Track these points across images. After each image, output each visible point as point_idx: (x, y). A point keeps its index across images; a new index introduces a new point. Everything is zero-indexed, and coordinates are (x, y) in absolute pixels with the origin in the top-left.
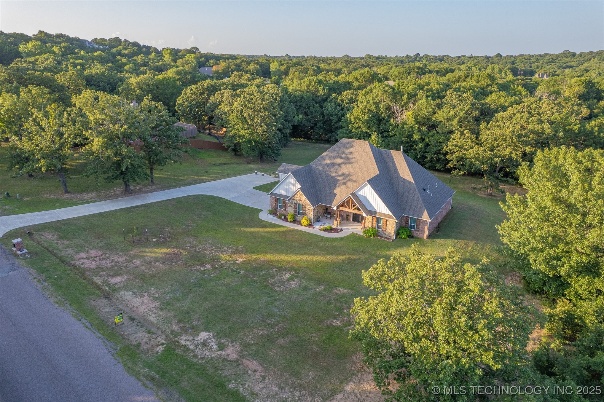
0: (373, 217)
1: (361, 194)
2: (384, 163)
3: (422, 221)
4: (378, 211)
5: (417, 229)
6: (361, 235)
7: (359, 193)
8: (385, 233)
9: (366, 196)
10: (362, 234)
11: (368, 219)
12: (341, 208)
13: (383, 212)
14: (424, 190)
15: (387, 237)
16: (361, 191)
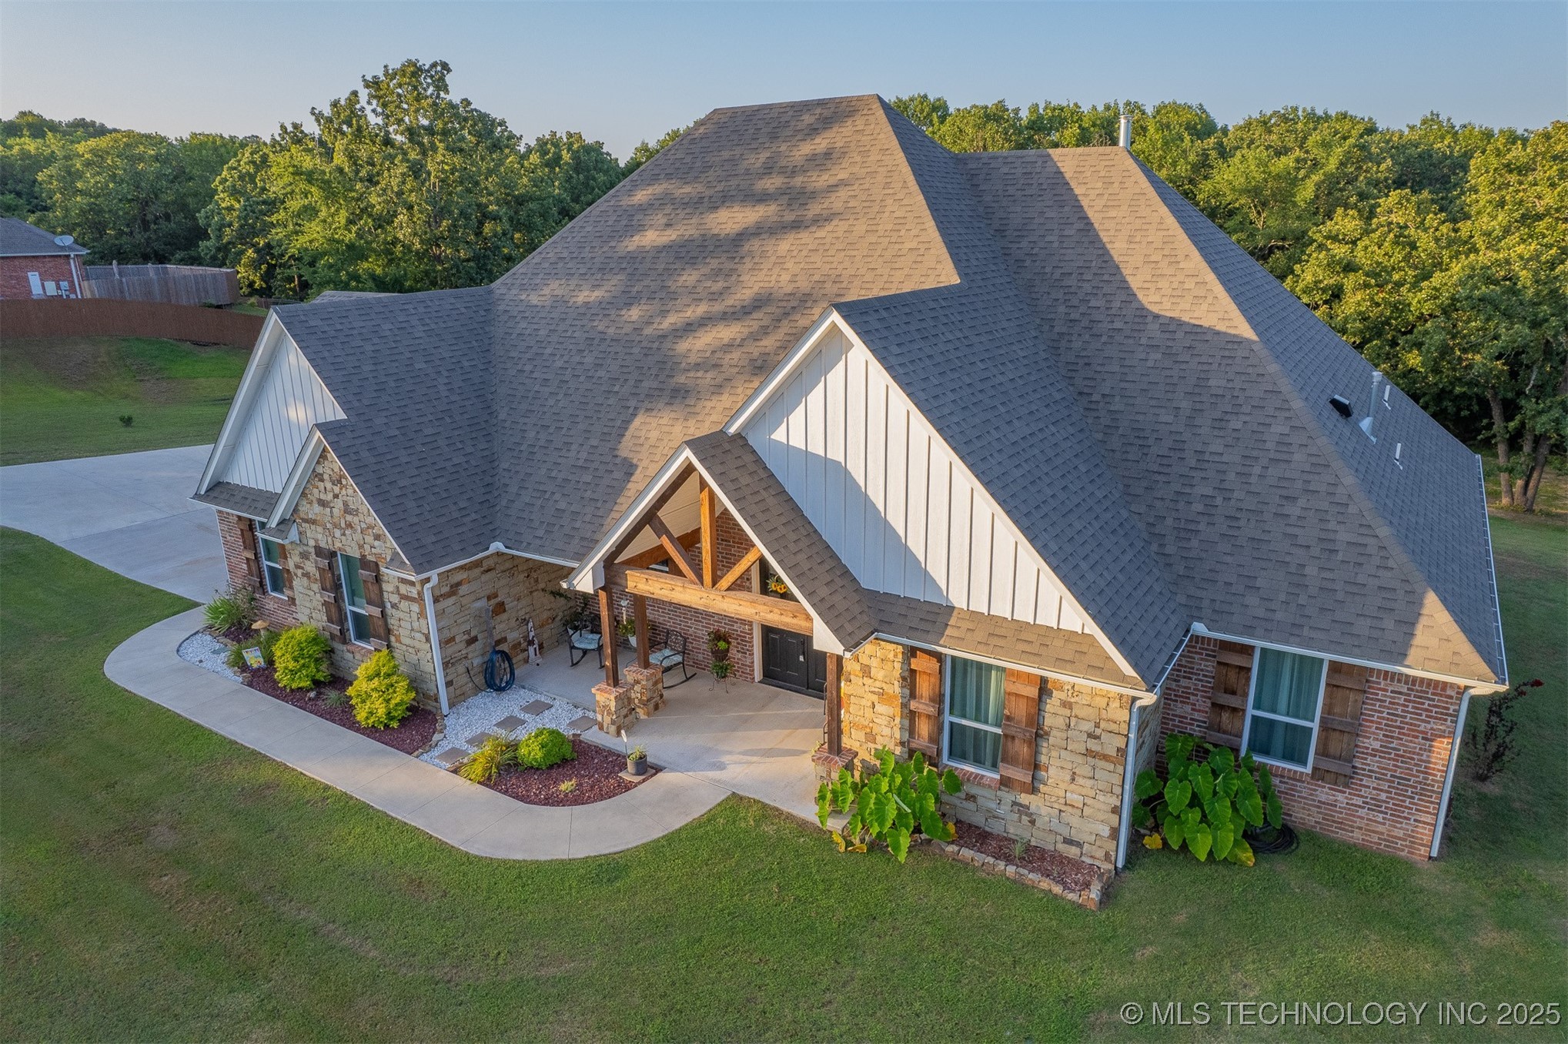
0: (912, 652)
1: (797, 441)
2: (1001, 232)
3: (1384, 691)
4: (958, 600)
5: (1327, 764)
6: (803, 826)
7: (779, 435)
8: (1023, 810)
9: (836, 454)
10: (809, 812)
11: (866, 671)
12: (639, 582)
13: (1002, 610)
14: (1344, 410)
15: (1048, 843)
16: (797, 417)
